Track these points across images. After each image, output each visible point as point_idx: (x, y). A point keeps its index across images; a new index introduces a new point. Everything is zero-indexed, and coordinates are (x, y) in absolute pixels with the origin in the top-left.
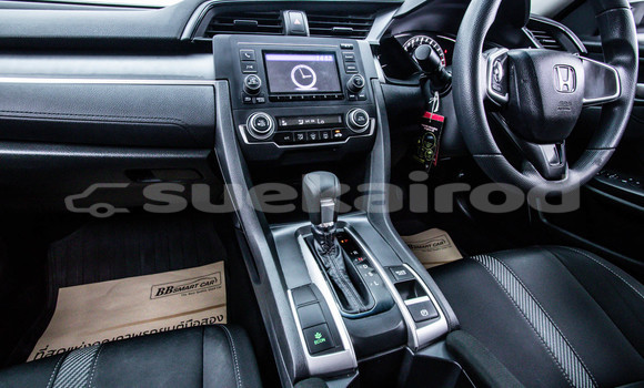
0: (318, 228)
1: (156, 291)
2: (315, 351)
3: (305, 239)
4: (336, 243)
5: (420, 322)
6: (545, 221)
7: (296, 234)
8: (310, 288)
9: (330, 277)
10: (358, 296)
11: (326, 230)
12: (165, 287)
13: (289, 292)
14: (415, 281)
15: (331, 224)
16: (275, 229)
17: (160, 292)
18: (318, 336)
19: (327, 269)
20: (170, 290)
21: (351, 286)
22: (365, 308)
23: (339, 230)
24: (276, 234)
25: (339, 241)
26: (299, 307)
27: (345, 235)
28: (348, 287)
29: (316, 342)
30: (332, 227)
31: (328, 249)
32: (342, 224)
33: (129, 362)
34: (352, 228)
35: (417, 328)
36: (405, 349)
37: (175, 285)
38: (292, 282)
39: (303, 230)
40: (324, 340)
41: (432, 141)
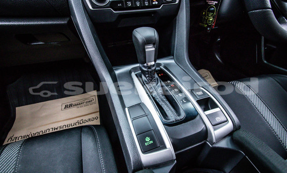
0: (144, 67)
1: (64, 106)
2: (146, 150)
3: (136, 75)
4: (156, 76)
5: (216, 125)
6: (265, 62)
7: (130, 72)
8: (140, 105)
9: (154, 98)
10: (173, 110)
11: (149, 67)
12: (69, 104)
13: (127, 109)
14: (209, 99)
15: (153, 63)
16: (116, 69)
17: (66, 107)
18: (148, 139)
19: (151, 93)
20: (71, 106)
21: (168, 103)
22: (179, 118)
23: (157, 69)
24: (117, 72)
25: (158, 75)
26: (133, 119)
27: (161, 71)
28: (166, 104)
29: (146, 144)
30: (154, 65)
31: (151, 79)
32: (159, 65)
33: (40, 149)
34: (165, 67)
35: (215, 129)
36: (205, 143)
37: (73, 103)
38: (128, 103)
39: (135, 69)
40: (151, 142)
41: (213, 11)
